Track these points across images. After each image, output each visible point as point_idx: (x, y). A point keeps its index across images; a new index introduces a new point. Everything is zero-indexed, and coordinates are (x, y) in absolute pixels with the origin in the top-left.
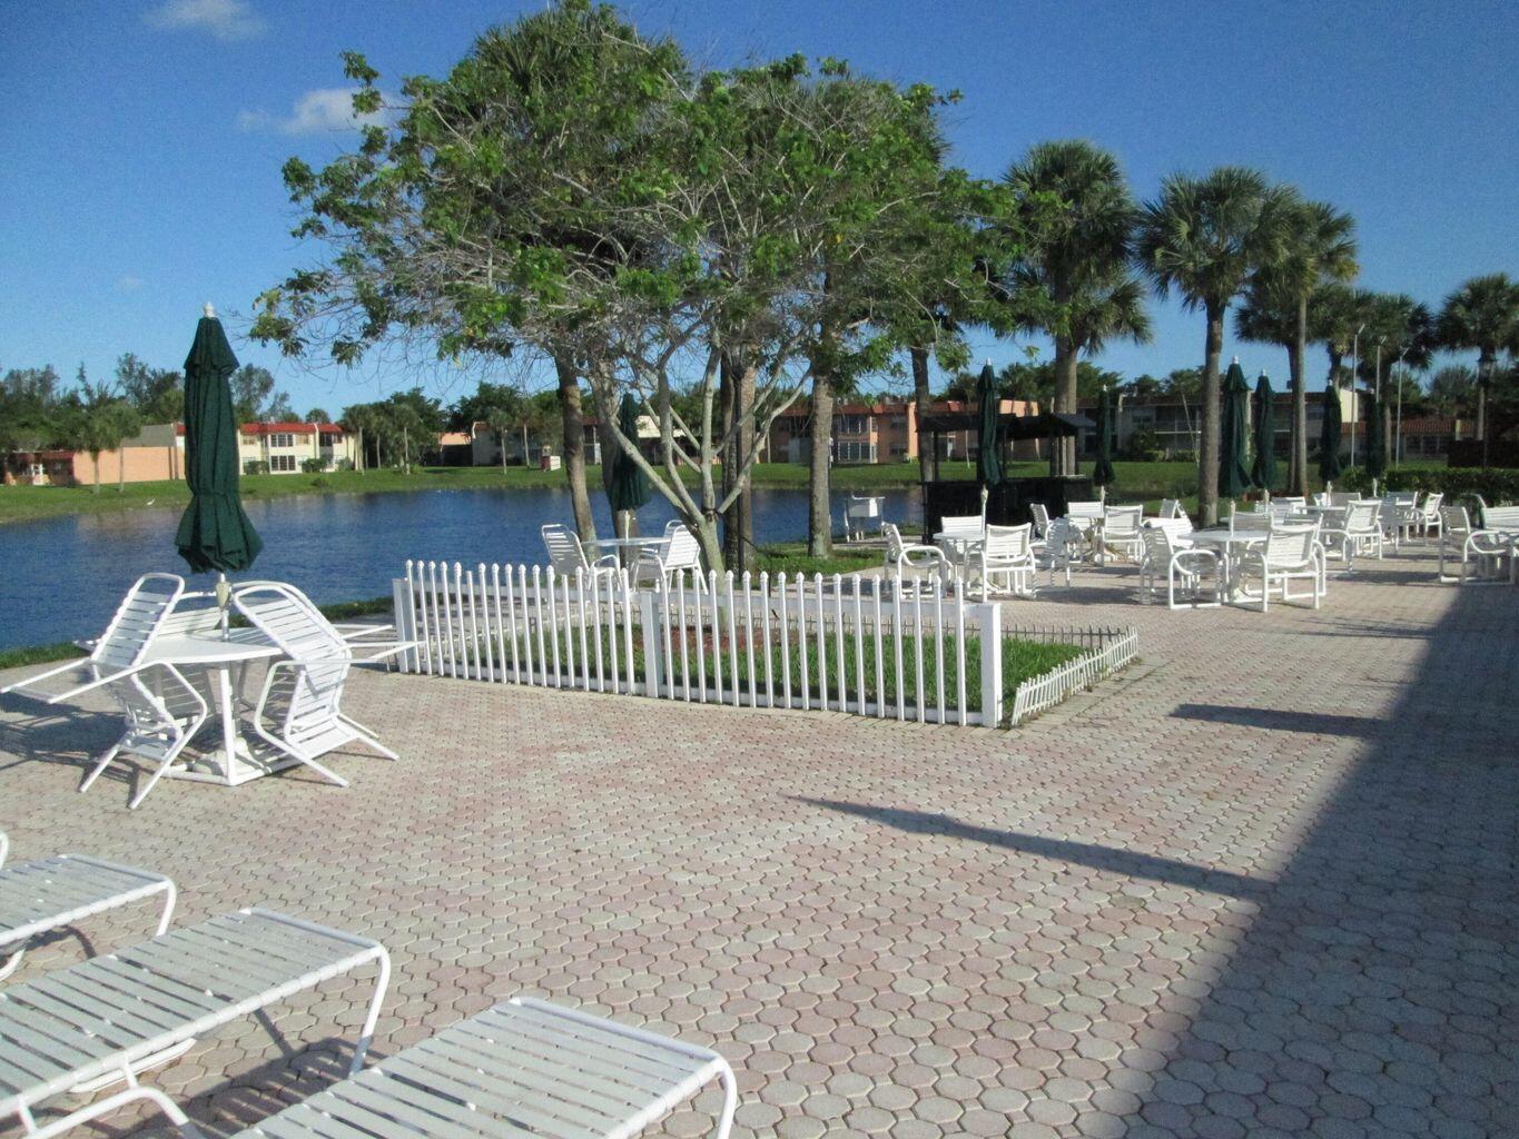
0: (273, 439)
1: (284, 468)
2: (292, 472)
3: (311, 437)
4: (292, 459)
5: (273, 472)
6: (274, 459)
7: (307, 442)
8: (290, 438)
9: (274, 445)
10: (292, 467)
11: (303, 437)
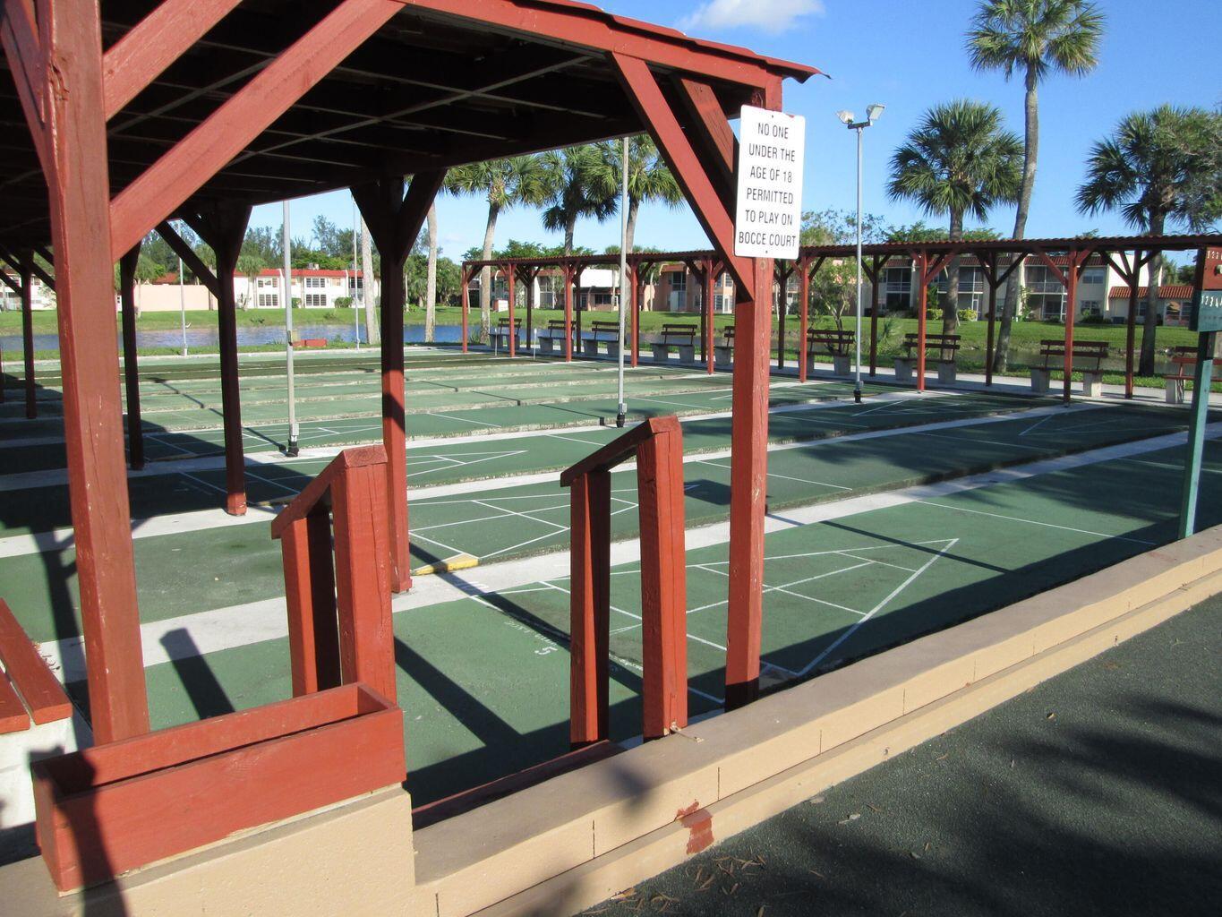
0: (309, 281)
1: (316, 303)
2: (323, 307)
3: (343, 280)
4: (324, 297)
5: (307, 307)
6: (309, 297)
7: (339, 284)
8: (323, 281)
9: (309, 286)
10: (324, 303)
11: (337, 281)
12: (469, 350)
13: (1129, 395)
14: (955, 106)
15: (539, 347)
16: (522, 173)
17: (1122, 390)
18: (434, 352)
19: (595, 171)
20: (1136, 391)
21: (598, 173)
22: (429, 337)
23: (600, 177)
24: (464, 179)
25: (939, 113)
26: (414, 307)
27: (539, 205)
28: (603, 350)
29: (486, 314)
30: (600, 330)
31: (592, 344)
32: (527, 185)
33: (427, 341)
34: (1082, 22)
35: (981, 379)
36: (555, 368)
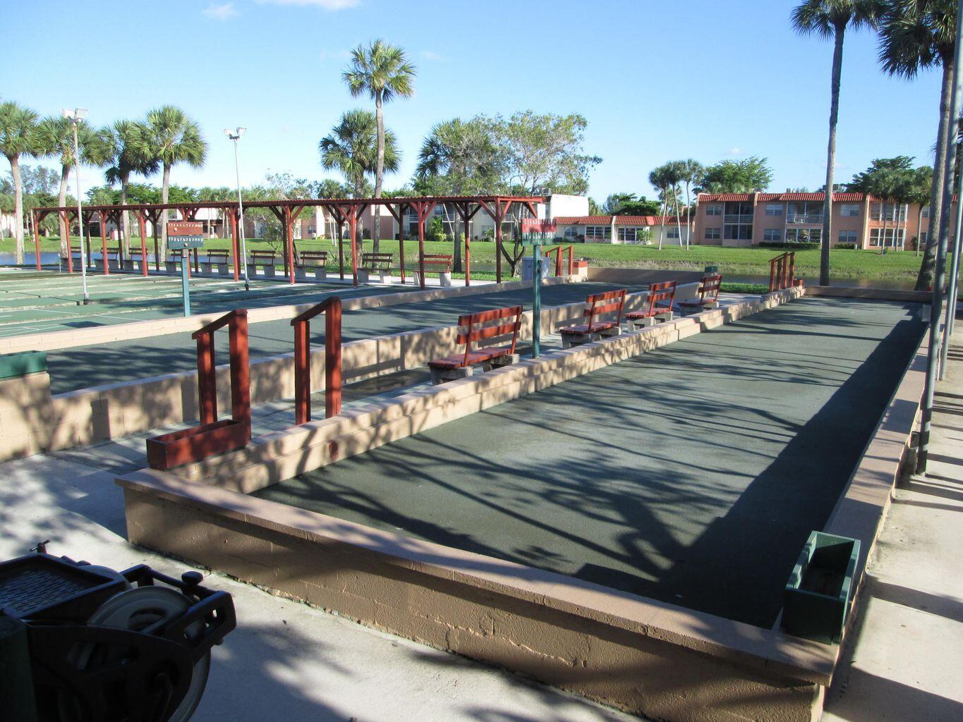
12: (42, 269)
13: (403, 282)
14: (355, 111)
15: (95, 266)
16: (85, 144)
17: (399, 279)
18: (19, 271)
19: (136, 144)
20: (407, 279)
21: (138, 146)
22: (20, 261)
23: (139, 148)
24: (39, 147)
25: (349, 114)
26: (40, 237)
27: (101, 165)
28: (136, 267)
29: (64, 244)
30: (135, 254)
31: (130, 263)
32: (89, 152)
33: (18, 264)
34: (403, 68)
35: (338, 276)
36: (95, 279)
